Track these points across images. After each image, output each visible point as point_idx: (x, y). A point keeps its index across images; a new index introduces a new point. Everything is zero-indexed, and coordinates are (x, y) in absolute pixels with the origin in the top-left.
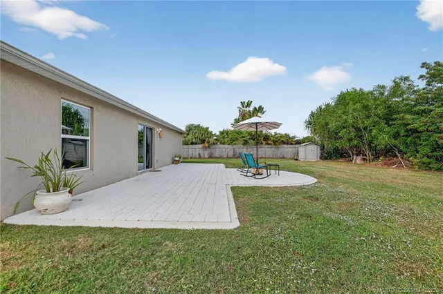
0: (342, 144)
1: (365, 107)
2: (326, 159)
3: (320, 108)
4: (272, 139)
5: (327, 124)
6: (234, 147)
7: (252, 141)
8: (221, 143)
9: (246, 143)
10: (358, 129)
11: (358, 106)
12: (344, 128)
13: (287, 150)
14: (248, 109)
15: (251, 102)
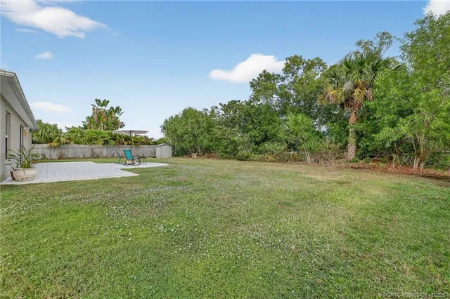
0: (186, 145)
1: (198, 122)
2: (176, 156)
3: (172, 117)
4: (133, 140)
5: (176, 130)
6: (93, 146)
7: (112, 141)
8: (75, 143)
9: (106, 142)
10: (194, 136)
11: (194, 120)
12: (187, 134)
13: (145, 150)
14: (104, 107)
15: (108, 102)
